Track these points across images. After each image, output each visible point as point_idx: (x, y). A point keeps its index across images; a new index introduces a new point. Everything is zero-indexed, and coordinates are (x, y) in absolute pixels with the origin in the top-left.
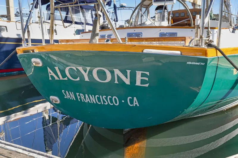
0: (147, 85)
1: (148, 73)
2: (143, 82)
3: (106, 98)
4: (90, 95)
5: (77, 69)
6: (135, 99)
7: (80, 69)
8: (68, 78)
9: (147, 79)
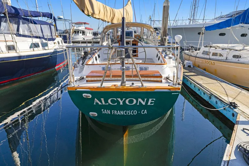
0: (153, 104)
1: (155, 99)
2: (151, 103)
3: (130, 112)
4: (121, 111)
5: (116, 99)
6: (146, 110)
7: (119, 99)
8: (109, 103)
9: (153, 102)
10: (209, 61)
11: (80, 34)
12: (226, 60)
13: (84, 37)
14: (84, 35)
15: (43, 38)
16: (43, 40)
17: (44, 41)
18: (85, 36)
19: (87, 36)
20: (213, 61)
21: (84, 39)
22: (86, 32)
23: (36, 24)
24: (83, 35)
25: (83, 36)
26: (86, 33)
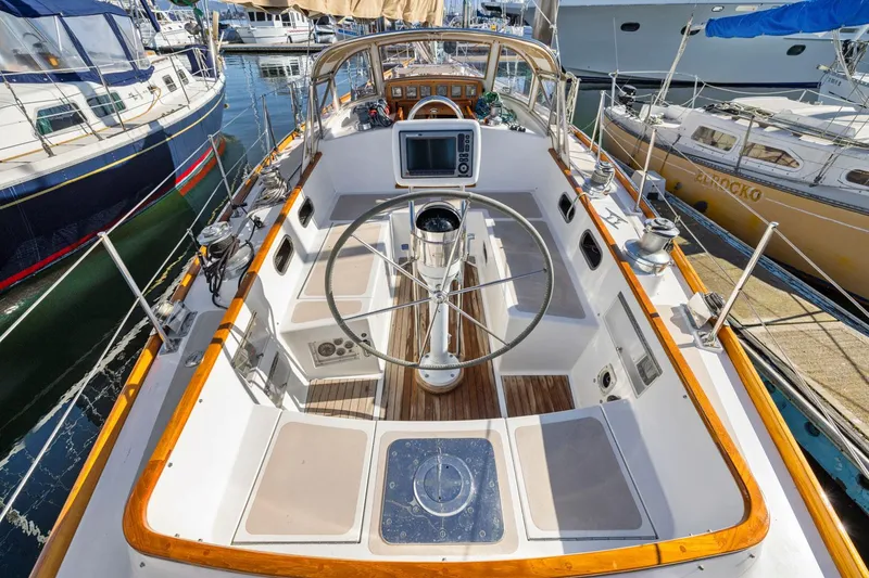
10: (733, 179)
11: (275, 22)
12: (812, 185)
13: (289, 34)
14: (289, 24)
15: (93, 76)
16: (94, 85)
17: (100, 90)
18: (292, 29)
19: (297, 29)
20: (754, 187)
21: (289, 37)
22: (292, 14)
23: (36, 15)
24: (284, 25)
25: (286, 30)
26: (293, 20)
